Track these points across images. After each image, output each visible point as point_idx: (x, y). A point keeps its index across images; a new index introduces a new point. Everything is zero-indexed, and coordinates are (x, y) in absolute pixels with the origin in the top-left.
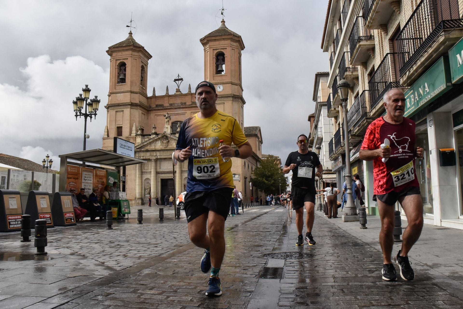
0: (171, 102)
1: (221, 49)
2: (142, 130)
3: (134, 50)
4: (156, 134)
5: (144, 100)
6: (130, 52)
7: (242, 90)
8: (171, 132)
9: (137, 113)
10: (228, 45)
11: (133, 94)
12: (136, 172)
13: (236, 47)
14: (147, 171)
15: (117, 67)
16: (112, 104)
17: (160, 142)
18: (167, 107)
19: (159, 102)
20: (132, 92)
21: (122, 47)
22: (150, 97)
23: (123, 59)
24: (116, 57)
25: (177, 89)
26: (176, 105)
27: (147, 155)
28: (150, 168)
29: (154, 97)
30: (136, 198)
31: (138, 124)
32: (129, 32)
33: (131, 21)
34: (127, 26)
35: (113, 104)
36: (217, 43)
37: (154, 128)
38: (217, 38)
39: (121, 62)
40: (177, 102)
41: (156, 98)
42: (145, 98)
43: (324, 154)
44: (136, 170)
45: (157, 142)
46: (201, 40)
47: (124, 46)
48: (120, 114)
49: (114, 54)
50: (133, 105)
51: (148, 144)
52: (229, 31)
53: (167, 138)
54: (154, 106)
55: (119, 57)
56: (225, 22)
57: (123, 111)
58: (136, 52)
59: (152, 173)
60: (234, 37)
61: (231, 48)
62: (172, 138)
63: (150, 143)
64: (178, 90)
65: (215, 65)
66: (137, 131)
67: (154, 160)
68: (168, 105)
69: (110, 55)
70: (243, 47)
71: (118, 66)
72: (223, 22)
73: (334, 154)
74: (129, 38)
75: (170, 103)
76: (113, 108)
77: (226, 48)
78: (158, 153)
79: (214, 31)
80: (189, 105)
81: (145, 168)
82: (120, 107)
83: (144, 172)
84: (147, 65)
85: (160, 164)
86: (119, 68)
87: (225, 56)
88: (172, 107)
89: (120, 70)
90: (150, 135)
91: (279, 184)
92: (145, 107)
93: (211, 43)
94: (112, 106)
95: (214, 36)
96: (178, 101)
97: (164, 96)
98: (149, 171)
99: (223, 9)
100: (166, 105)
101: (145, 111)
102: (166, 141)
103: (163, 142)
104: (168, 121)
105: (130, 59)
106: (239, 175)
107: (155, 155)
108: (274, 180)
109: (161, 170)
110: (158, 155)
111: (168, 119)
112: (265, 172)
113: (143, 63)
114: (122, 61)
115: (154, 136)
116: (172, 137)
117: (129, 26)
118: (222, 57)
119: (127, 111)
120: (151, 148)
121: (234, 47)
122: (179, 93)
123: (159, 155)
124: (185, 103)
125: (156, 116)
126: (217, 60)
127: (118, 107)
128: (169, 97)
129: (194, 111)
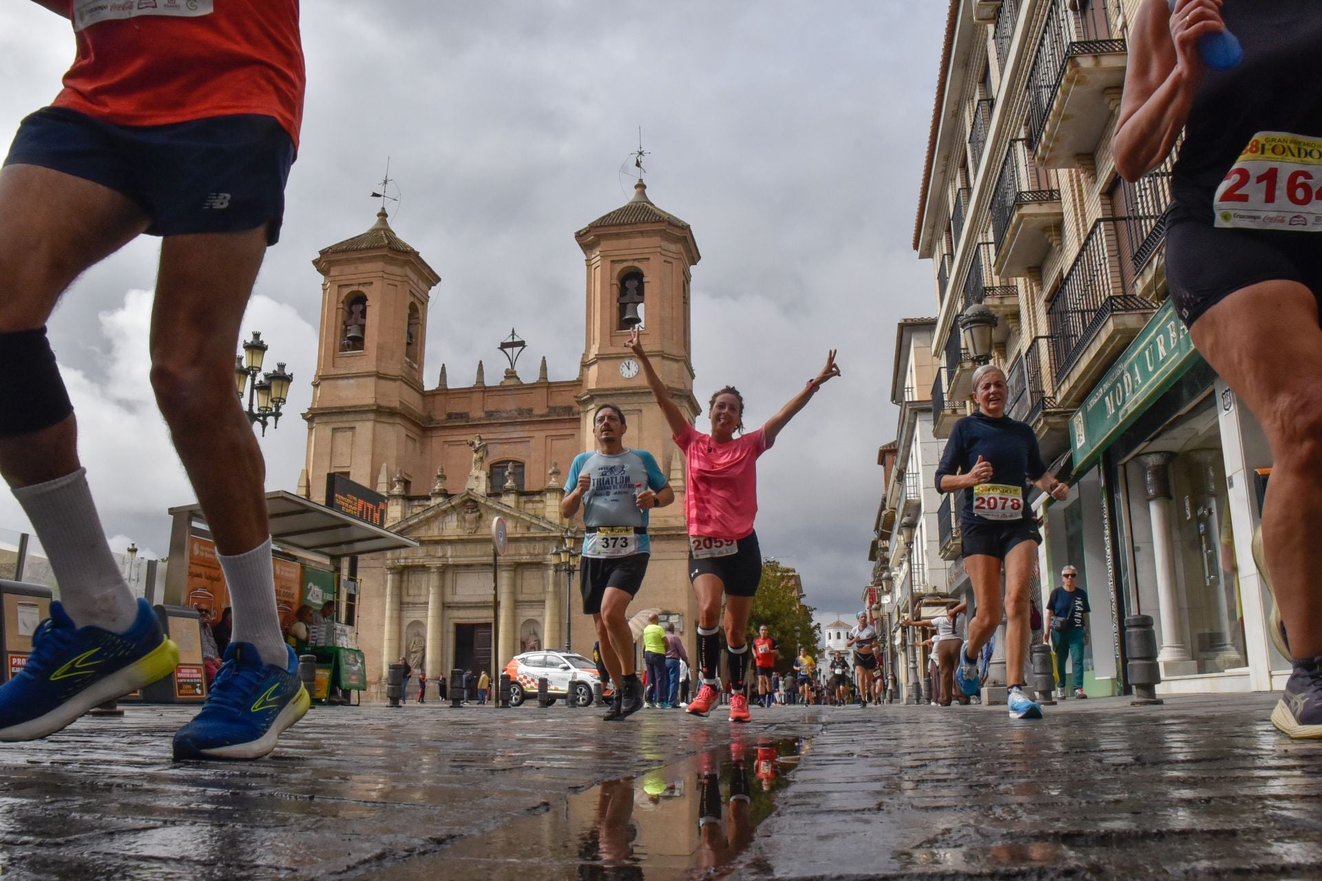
0: (491, 408)
1: (635, 260)
2: (407, 484)
3: (392, 259)
4: (445, 494)
5: (413, 400)
6: (379, 265)
7: (693, 376)
8: (489, 491)
9: (394, 435)
10: (651, 250)
11: (382, 382)
12: (384, 604)
13: (675, 256)
14: (417, 600)
15: (341, 306)
16: (322, 409)
17: (455, 517)
18: (480, 419)
19: (457, 407)
20: (379, 376)
21: (357, 250)
22: (432, 391)
23: (360, 284)
24: (340, 278)
25: (507, 371)
26: (504, 415)
27: (418, 555)
28: (423, 592)
29: (443, 390)
30: (380, 678)
31: (393, 468)
32: (379, 210)
33: (386, 182)
34: (375, 195)
35: (327, 408)
36: (623, 243)
37: (439, 477)
38: (623, 230)
39: (352, 292)
40: (508, 408)
41: (447, 394)
42: (417, 395)
43: (925, 548)
44: (384, 596)
45: (448, 519)
46: (579, 236)
47: (363, 249)
48: (343, 439)
49: (334, 271)
50: (381, 412)
51: (421, 521)
52: (657, 212)
53: (476, 507)
54: (440, 416)
55: (349, 277)
56: (645, 187)
57: (354, 428)
58: (395, 265)
59: (430, 605)
60: (671, 227)
61: (663, 258)
62: (490, 508)
63: (428, 521)
64: (510, 374)
65: (616, 305)
66: (391, 486)
67: (438, 568)
68: (481, 414)
69: (324, 271)
70: (694, 257)
71: (343, 302)
72: (641, 186)
73: (954, 539)
74: (379, 227)
75: (486, 409)
76: (325, 419)
77: (648, 259)
78: (449, 550)
79: (614, 212)
80: (542, 416)
81: (411, 592)
82: (345, 418)
83: (408, 603)
84: (424, 301)
85: (454, 582)
86: (347, 309)
87: (645, 280)
88: (492, 420)
89: (351, 313)
90: (428, 498)
92: (416, 418)
93: (605, 245)
94: (322, 414)
95: (616, 225)
96: (510, 404)
97: (470, 388)
98: (423, 599)
99: (641, 153)
100: (477, 413)
101: (415, 429)
102: (474, 515)
103: (464, 518)
104: (481, 458)
105: (378, 284)
106: (681, 616)
107: (440, 554)
108: (783, 632)
109: (457, 599)
110: (449, 554)
111: (480, 454)
112: (756, 607)
113: (414, 295)
114: (355, 288)
115: (440, 500)
116: (489, 503)
117: (379, 196)
118: (636, 283)
119: (365, 428)
120: (430, 533)
121: (671, 254)
122: (512, 382)
123: (451, 555)
124: (530, 411)
125: (446, 446)
126: (623, 291)
127: (338, 418)
128: (484, 392)
129: (553, 433)
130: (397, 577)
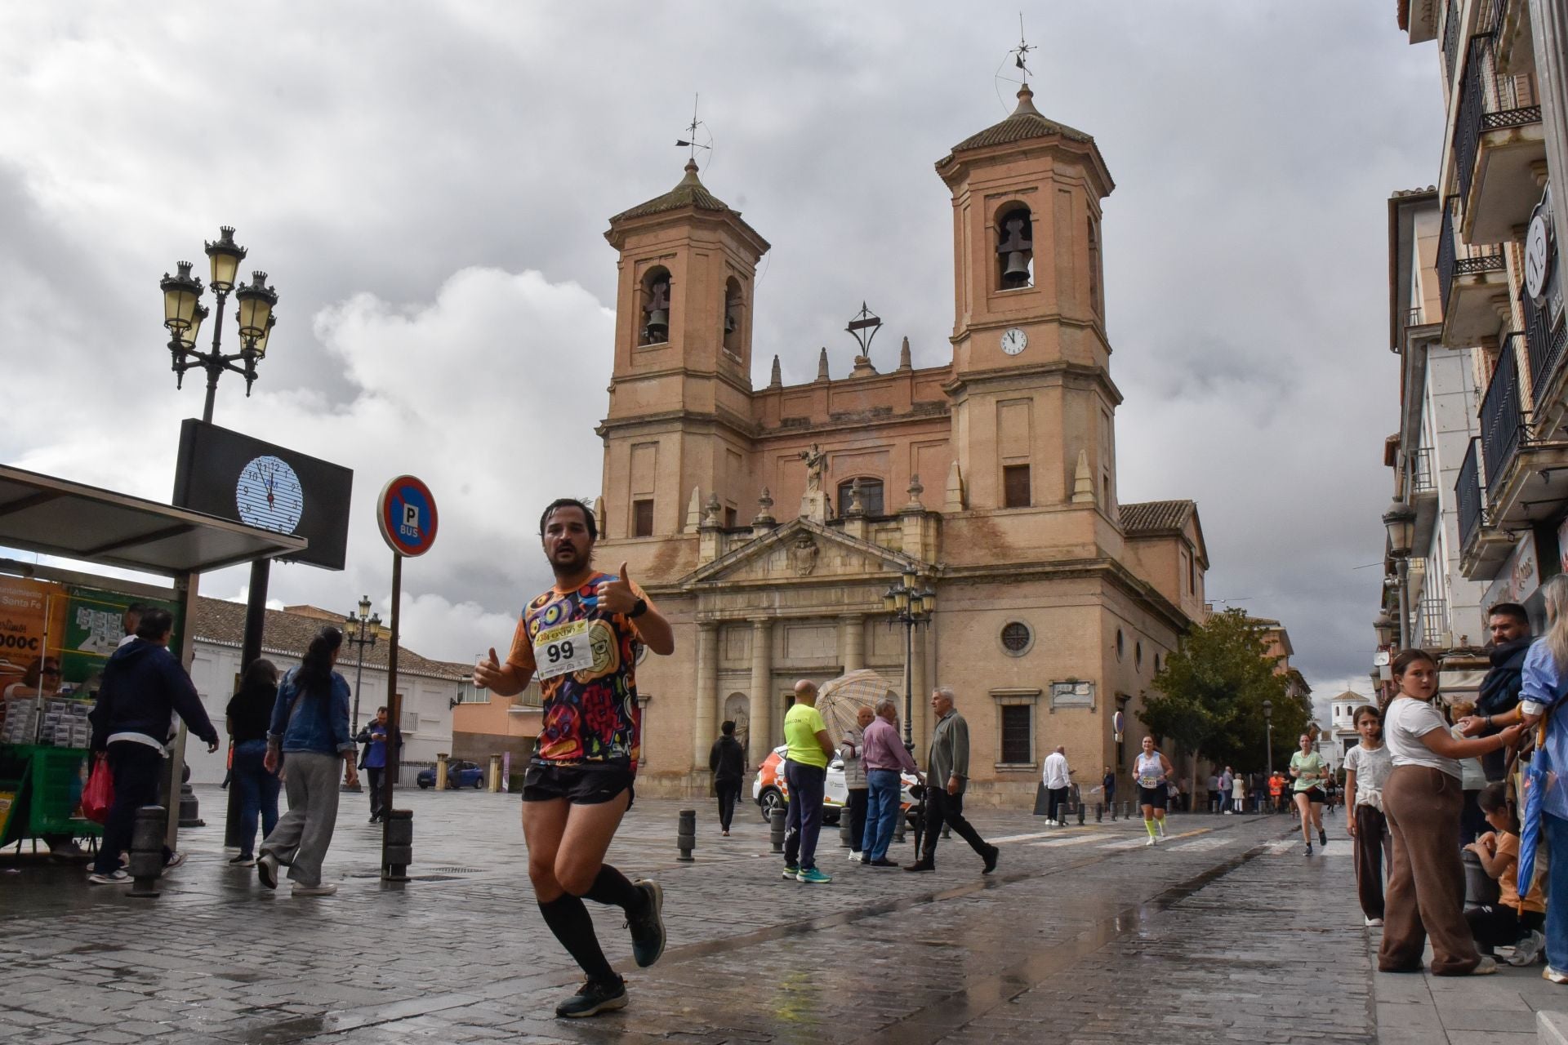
0: (837, 409)
1: (1017, 192)
2: (730, 513)
3: (700, 221)
4: (771, 524)
5: (735, 403)
6: (683, 231)
7: (1109, 351)
8: (829, 518)
9: (709, 448)
10: (1040, 176)
11: (693, 382)
12: (696, 671)
13: (1073, 182)
14: (738, 665)
15: (638, 286)
16: (618, 420)
17: (783, 554)
18: (823, 425)
19: (794, 410)
20: (688, 374)
21: (655, 213)
22: (763, 391)
23: (661, 257)
24: (637, 251)
25: (858, 360)
26: (855, 417)
27: (737, 606)
28: (746, 655)
29: (777, 390)
30: (692, 768)
31: (709, 492)
32: (687, 162)
33: (694, 126)
34: (681, 143)
35: (623, 419)
36: (1000, 170)
37: (763, 501)
38: (999, 151)
39: (651, 269)
40: (860, 408)
41: (781, 394)
42: (741, 397)
44: (696, 661)
45: (775, 556)
46: (941, 166)
47: (663, 211)
48: (645, 455)
49: (630, 242)
50: (690, 420)
51: (739, 562)
52: (1046, 123)
53: (811, 539)
54: (773, 424)
55: (647, 249)
56: (1031, 94)
57: (656, 443)
58: (706, 229)
59: (755, 672)
60: (1064, 142)
61: (1058, 186)
62: (828, 540)
63: (749, 560)
64: (863, 363)
65: (993, 256)
66: (704, 515)
67: (763, 622)
68: (826, 418)
69: (617, 245)
70: (1105, 185)
71: (641, 282)
72: (1025, 93)
74: (686, 183)
75: (832, 411)
76: (621, 433)
77: (1036, 188)
78: (777, 599)
79: (988, 130)
80: (904, 416)
81: (730, 655)
82: (646, 430)
83: (727, 670)
84: (749, 276)
85: (786, 639)
86: (647, 290)
87: (1032, 218)
88: (840, 426)
89: (652, 295)
90: (750, 530)
91: (1266, 725)
92: (740, 426)
93: (976, 175)
94: (619, 427)
95: (990, 146)
96: (862, 403)
97: (810, 385)
98: (745, 665)
99: (1024, 49)
100: (819, 417)
101: (741, 443)
102: (808, 550)
103: (795, 555)
104: (818, 474)
105: (683, 254)
106: (1093, 685)
107: (765, 604)
108: (1244, 709)
109: (789, 663)
110: (777, 604)
111: (816, 468)
112: (1204, 672)
113: (733, 267)
114: (655, 263)
115: (764, 531)
116: (827, 534)
117: (686, 144)
118: (1021, 224)
119: (671, 442)
120: (753, 576)
121: (1068, 180)
122: (865, 373)
123: (781, 605)
124: (889, 409)
125: (781, 462)
126: (1004, 236)
127: (638, 431)
128: (828, 388)
129: (921, 438)
130: (712, 635)
